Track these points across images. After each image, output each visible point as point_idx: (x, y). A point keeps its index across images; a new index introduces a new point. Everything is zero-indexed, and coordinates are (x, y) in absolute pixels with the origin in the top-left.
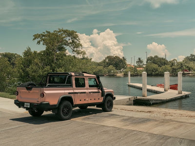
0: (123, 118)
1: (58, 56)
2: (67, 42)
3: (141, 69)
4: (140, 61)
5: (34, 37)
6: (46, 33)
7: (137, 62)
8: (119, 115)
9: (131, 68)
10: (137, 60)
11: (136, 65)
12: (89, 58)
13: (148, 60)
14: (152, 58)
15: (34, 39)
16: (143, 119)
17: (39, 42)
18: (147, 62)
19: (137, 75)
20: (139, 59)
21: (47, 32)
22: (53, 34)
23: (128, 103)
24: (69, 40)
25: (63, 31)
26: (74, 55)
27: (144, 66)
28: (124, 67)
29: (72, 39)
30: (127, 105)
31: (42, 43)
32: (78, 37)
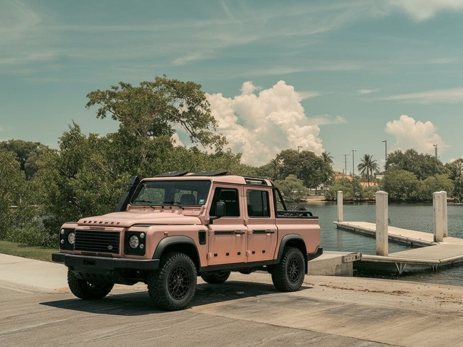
0: (328, 307)
1: (151, 148)
2: (177, 111)
3: (372, 184)
4: (368, 163)
5: (88, 100)
6: (120, 89)
7: (361, 167)
8: (316, 301)
9: (344, 182)
10: (360, 160)
11: (358, 173)
12: (234, 153)
13: (389, 162)
14: (399, 154)
15: (89, 104)
16: (381, 309)
17: (102, 113)
18: (387, 167)
19: (360, 201)
20: (367, 158)
21: (123, 85)
22: (139, 91)
23: (339, 271)
24: (182, 106)
25: (164, 82)
26: (194, 145)
27: (380, 177)
28: (324, 180)
29: (189, 103)
30: (336, 275)
31: (109, 114)
32: (204, 99)
